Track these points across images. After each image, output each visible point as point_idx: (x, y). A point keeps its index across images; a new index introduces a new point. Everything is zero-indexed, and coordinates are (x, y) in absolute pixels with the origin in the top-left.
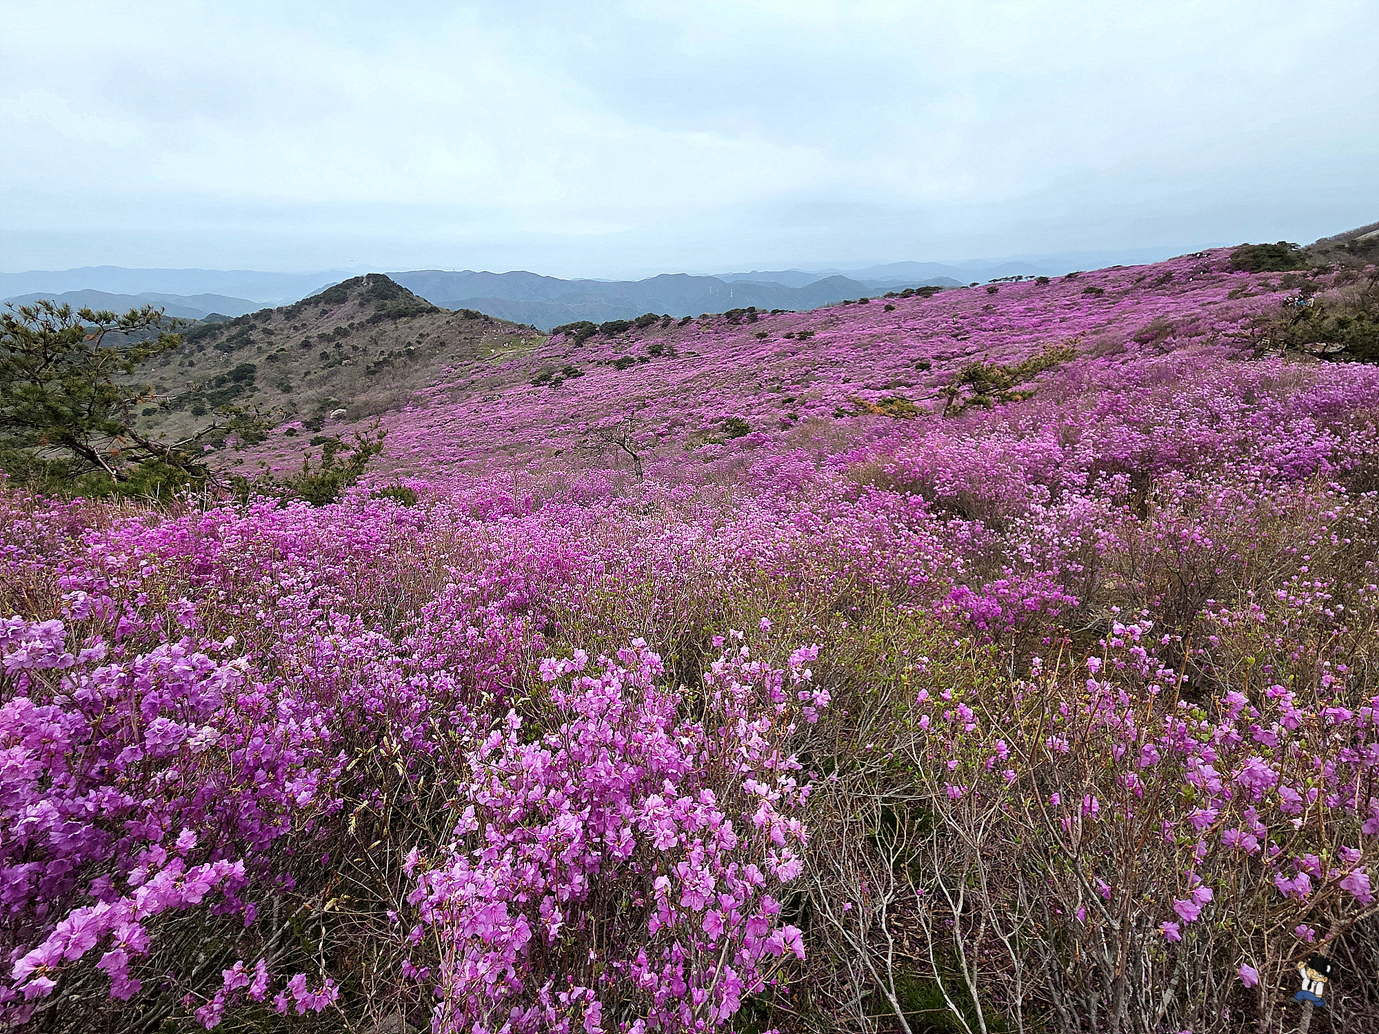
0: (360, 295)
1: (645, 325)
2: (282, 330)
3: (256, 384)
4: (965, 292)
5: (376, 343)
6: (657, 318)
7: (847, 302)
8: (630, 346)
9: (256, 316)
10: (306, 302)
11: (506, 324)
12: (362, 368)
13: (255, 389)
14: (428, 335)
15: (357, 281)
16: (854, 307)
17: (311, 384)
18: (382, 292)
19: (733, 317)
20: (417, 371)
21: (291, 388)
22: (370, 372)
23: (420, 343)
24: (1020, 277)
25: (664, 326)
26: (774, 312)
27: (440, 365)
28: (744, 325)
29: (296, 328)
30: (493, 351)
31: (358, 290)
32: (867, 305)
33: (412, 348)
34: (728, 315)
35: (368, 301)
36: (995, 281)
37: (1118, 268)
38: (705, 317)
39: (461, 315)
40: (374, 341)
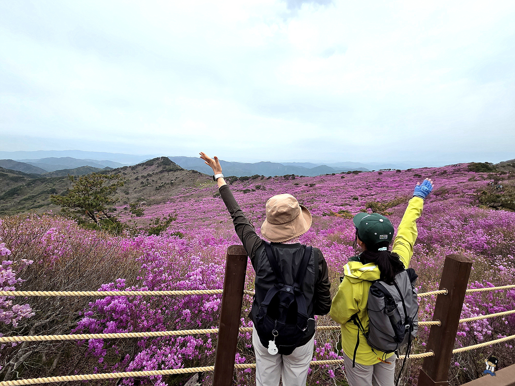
0: (158, 163)
1: (255, 179)
2: (129, 173)
3: (117, 191)
4: (370, 173)
5: (161, 180)
6: (259, 176)
7: (327, 175)
8: (249, 185)
9: (121, 168)
10: (139, 165)
11: (206, 175)
12: (154, 188)
13: (117, 193)
14: (179, 178)
15: (158, 159)
16: (330, 176)
17: (136, 192)
18: (166, 163)
19: (286, 177)
20: (173, 190)
21: (129, 193)
23: (176, 180)
24: (390, 169)
25: (262, 179)
26: (301, 176)
27: (181, 188)
28: (290, 180)
29: (134, 173)
30: (200, 184)
31: (157, 162)
32: (335, 176)
33: (173, 182)
34: (285, 176)
35: (160, 166)
36: (381, 170)
37: (426, 168)
38: (276, 177)
39: (191, 172)
40: (160, 179)
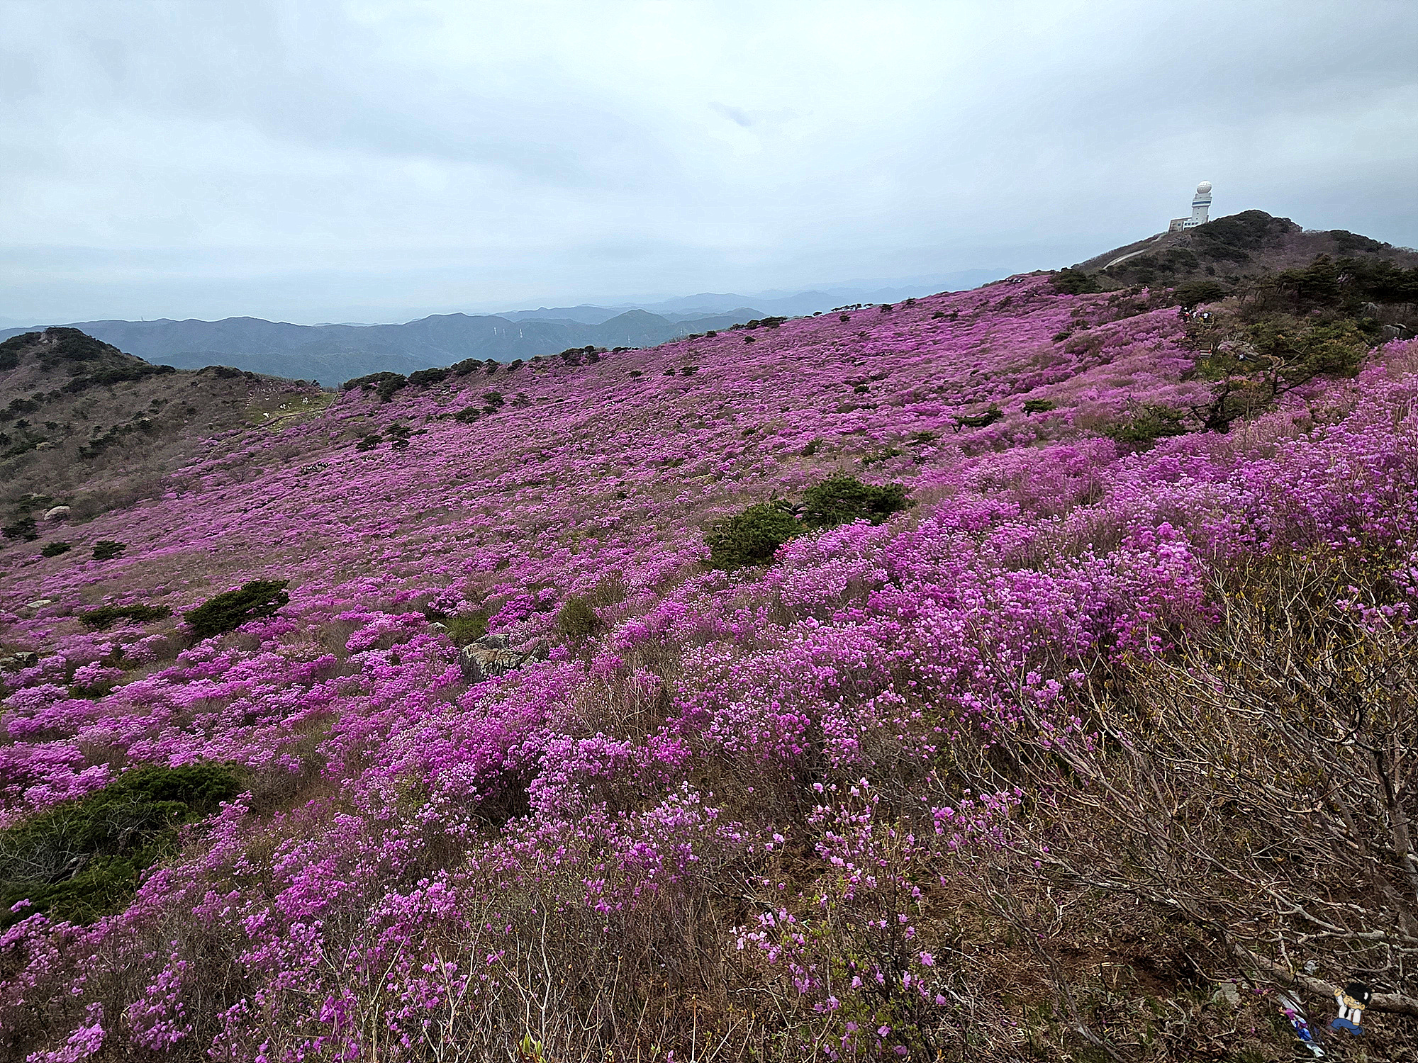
0: (40, 356)
7: (693, 336)
8: (453, 397)
14: (166, 401)
16: (703, 340)
19: (571, 358)
20: (160, 448)
22: (84, 455)
23: (156, 412)
24: (859, 306)
25: (491, 372)
26: (616, 350)
28: (586, 367)
33: (146, 419)
34: (565, 356)
36: (836, 309)
37: (946, 294)
38: (537, 359)
39: (212, 374)
40: (82, 415)
